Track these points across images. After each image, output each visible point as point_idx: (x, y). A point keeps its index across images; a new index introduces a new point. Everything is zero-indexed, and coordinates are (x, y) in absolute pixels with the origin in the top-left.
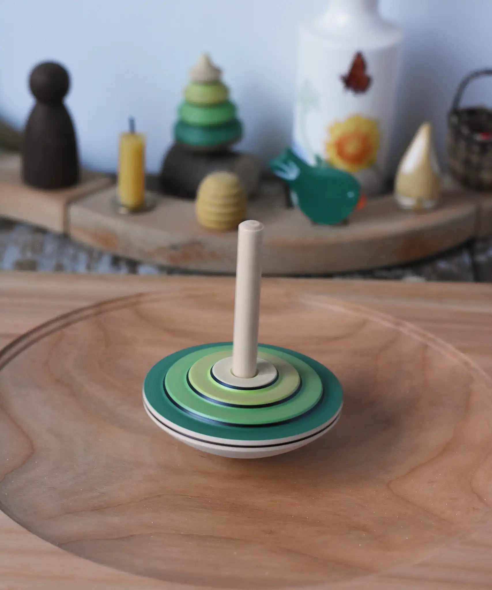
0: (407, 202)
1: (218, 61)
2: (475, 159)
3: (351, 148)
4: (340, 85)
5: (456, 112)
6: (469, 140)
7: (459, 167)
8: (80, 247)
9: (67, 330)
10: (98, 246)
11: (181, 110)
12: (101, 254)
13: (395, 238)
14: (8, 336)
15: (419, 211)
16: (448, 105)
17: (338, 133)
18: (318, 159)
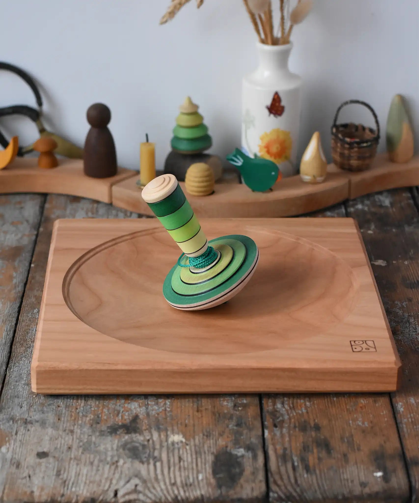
0: (307, 178)
1: (196, 101)
2: (346, 152)
3: (274, 149)
4: (267, 112)
5: (335, 126)
6: (343, 141)
7: (337, 158)
8: (119, 210)
9: (115, 247)
10: (130, 209)
11: (174, 131)
12: (131, 213)
13: (300, 198)
14: (84, 249)
15: (314, 183)
16: (331, 123)
17: (266, 140)
18: (256, 155)
